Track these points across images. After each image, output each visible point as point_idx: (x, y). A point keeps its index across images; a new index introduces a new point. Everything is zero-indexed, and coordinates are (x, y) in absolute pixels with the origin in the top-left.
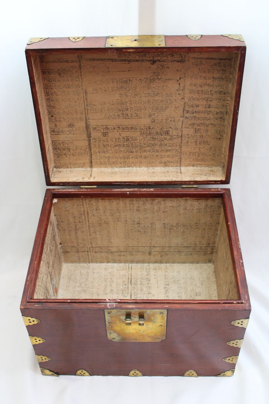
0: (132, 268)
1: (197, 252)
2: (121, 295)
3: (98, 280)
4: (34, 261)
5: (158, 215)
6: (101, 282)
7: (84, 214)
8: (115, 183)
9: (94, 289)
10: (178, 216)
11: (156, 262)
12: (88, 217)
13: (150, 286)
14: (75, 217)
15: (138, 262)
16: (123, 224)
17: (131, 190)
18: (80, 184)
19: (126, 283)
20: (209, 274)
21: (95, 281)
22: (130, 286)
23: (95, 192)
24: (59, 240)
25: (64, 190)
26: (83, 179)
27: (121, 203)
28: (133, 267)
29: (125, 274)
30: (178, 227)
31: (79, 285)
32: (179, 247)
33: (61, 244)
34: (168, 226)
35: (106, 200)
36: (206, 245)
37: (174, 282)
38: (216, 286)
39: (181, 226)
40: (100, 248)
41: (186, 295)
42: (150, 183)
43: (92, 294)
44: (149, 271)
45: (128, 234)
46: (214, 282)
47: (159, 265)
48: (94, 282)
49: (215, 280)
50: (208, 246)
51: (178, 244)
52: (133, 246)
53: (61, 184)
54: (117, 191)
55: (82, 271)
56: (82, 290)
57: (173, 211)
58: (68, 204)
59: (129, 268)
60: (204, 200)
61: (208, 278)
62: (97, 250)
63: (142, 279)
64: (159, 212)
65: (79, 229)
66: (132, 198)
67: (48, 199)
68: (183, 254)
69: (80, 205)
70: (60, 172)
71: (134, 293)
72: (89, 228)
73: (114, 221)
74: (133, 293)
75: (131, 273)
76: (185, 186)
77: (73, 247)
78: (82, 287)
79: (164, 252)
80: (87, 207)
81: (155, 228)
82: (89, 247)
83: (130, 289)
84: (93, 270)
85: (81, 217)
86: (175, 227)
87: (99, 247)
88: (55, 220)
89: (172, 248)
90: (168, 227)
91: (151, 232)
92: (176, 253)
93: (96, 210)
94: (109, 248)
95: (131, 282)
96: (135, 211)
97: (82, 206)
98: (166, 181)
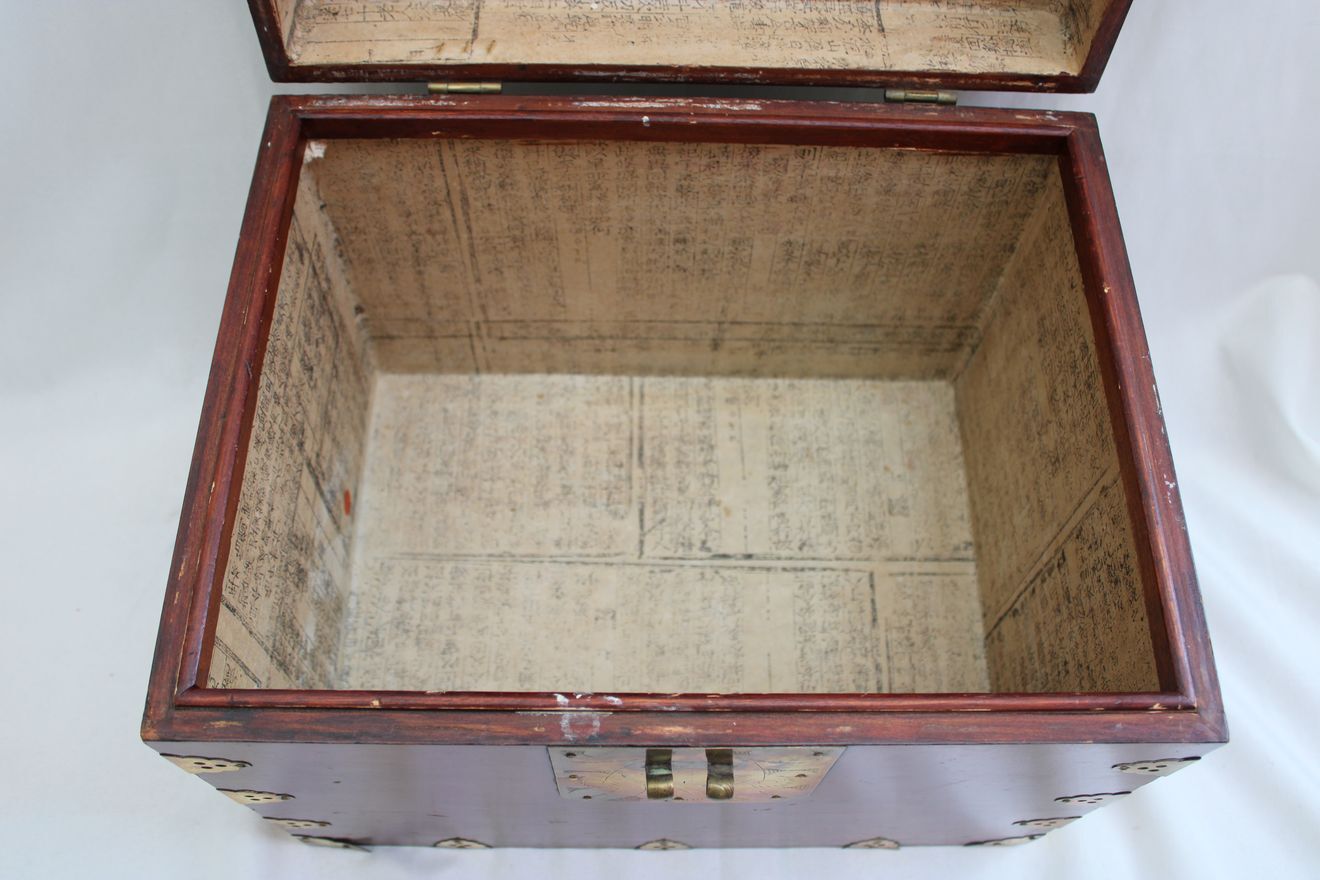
0: (642, 396)
1: (900, 343)
2: (603, 508)
3: (513, 446)
4: (209, 479)
5: (765, 212)
6: (525, 452)
7: (450, 203)
8: (586, 73)
9: (499, 485)
10: (851, 217)
11: (736, 372)
12: (466, 214)
13: (715, 473)
14: (409, 215)
15: (666, 371)
16: (617, 240)
17: (657, 105)
18: (426, 73)
19: (622, 457)
20: (937, 423)
21: (501, 450)
22: (637, 472)
23: (493, 111)
24: (351, 296)
25: (353, 104)
26: (440, 48)
27: (612, 160)
28: (647, 390)
29: (616, 420)
30: (843, 259)
31: (439, 467)
32: (833, 325)
33: (359, 310)
34: (804, 253)
35: (541, 148)
36: (938, 323)
37: (807, 455)
38: (961, 473)
39: (856, 252)
40: (519, 324)
41: (851, 509)
42: (746, 75)
43: (491, 505)
44: (710, 410)
45: (635, 279)
46: (956, 458)
47: (747, 382)
48: (499, 453)
49: (958, 449)
50: (949, 324)
51: (832, 317)
52: (653, 318)
53: (337, 74)
54: (598, 111)
55: (450, 406)
56: (450, 486)
57: (832, 198)
58: (375, 163)
59: (631, 394)
60: (974, 160)
61: (933, 441)
62: (508, 330)
63: (682, 440)
64: (772, 200)
65: (430, 257)
66: (663, 144)
67: (276, 147)
68: (845, 348)
69: (431, 168)
70: (336, 14)
71: (655, 502)
72: (473, 255)
73: (578, 231)
74: (649, 500)
75: (641, 418)
76: (899, 94)
77: (408, 320)
78: (451, 474)
79: (773, 340)
80: (459, 176)
81: (746, 260)
82: (473, 320)
83: (636, 484)
84: (493, 401)
85: (438, 213)
86: (830, 255)
87: (516, 321)
88: (326, 225)
89: (805, 329)
90: (801, 256)
91: (729, 273)
92: (820, 345)
93: (502, 186)
94: (556, 326)
95: (641, 455)
96: (671, 191)
97: (437, 172)
98: (818, 66)
